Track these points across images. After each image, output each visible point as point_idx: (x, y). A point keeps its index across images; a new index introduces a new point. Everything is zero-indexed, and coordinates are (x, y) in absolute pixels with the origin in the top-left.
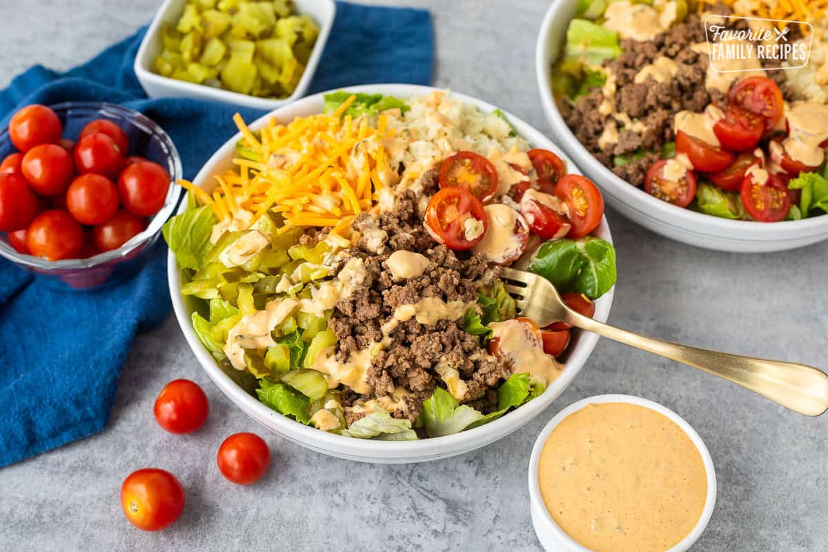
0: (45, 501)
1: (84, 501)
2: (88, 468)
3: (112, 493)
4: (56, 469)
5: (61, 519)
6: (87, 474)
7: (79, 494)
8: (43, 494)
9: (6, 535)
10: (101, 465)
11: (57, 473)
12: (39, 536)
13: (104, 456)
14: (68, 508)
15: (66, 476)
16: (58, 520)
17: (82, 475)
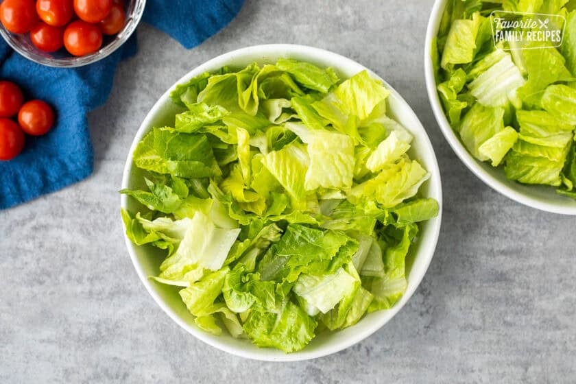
0: (99, 320)
1: (125, 316)
2: (121, 292)
3: (142, 306)
4: (100, 297)
5: (114, 331)
6: (122, 296)
7: (121, 312)
8: (97, 316)
9: (82, 350)
10: (129, 288)
11: (102, 300)
12: (103, 346)
13: (130, 281)
14: (116, 323)
15: (109, 300)
16: (112, 332)
17: (119, 298)
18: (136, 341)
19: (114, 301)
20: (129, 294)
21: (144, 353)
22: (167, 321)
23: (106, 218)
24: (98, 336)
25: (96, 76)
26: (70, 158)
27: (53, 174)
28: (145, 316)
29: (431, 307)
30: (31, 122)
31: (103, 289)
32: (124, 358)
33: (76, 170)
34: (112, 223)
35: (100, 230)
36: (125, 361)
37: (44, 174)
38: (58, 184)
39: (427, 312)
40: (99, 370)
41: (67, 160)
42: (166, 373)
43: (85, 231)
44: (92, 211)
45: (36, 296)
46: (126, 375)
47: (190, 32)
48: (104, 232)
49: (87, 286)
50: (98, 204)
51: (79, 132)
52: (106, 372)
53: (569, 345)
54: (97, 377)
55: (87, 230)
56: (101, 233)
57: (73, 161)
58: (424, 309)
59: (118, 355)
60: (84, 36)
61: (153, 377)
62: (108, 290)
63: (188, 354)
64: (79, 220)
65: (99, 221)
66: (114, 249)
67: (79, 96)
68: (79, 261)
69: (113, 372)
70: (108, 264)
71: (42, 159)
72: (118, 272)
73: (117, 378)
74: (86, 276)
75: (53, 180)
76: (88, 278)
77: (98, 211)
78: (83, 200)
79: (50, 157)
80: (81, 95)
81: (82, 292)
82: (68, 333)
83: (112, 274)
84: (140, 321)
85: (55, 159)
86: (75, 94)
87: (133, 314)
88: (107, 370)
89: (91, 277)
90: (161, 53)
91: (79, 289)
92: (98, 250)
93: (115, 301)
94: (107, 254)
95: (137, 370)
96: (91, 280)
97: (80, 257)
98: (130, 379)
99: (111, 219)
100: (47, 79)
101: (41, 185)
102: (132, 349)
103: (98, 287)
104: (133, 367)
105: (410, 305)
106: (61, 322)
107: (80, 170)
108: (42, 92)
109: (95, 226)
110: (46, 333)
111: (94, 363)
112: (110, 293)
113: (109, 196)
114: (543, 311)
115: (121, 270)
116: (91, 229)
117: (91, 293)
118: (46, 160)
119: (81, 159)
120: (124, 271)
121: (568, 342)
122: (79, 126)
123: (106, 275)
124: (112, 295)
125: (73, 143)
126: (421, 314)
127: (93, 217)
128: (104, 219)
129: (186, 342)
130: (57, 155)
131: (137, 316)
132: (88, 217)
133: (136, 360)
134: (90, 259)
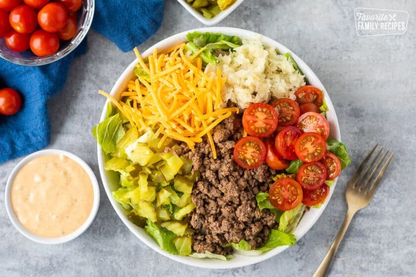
0: (52, 255)
5: (62, 263)
12: (54, 274)
14: (65, 257)
16: (61, 265)
18: (79, 272)
24: (51, 267)
25: (54, 72)
26: (33, 133)
27: (19, 144)
29: (304, 255)
30: (3, 105)
33: (37, 142)
37: (12, 144)
38: (23, 152)
39: (301, 258)
41: (30, 134)
45: (5, 235)
47: (126, 40)
51: (40, 114)
57: (34, 135)
58: (299, 256)
60: (45, 42)
67: (40, 86)
71: (11, 132)
75: (19, 149)
79: (18, 131)
80: (42, 86)
82: (28, 264)
84: (82, 257)
85: (21, 133)
86: (38, 85)
87: (77, 251)
90: (105, 52)
100: (17, 72)
101: (10, 153)
105: (288, 252)
106: (23, 255)
107: (40, 142)
108: (13, 82)
110: (12, 263)
114: (390, 261)
118: (15, 133)
119: (41, 134)
122: (40, 110)
125: (35, 122)
126: (297, 260)
130: (23, 130)
131: (81, 253)
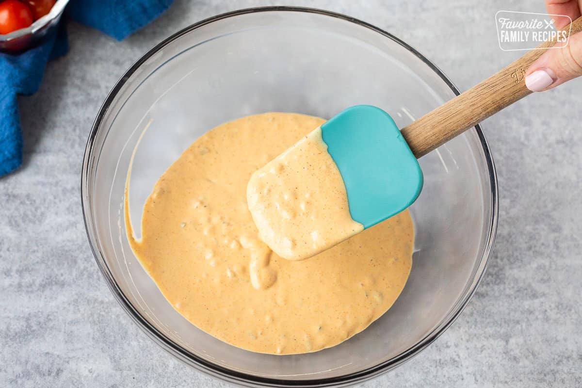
18: (70, 334)
19: (45, 293)
20: (63, 285)
21: (79, 346)
22: (104, 311)
23: (36, 209)
24: (28, 330)
28: (80, 307)
31: (34, 281)
32: (56, 353)
34: (42, 214)
35: (30, 221)
36: (58, 356)
40: (29, 367)
42: (104, 366)
43: (14, 223)
44: (22, 203)
46: (59, 372)
48: (34, 223)
49: (15, 279)
50: (28, 196)
52: (37, 368)
53: (549, 313)
54: (27, 375)
55: (16, 222)
56: (31, 225)
59: (51, 350)
61: (90, 371)
62: (38, 282)
63: (129, 344)
64: (7, 213)
65: (29, 213)
66: (46, 239)
68: (8, 253)
69: (45, 368)
70: (39, 255)
72: (49, 263)
73: (49, 375)
74: (15, 268)
76: (17, 271)
77: (28, 202)
78: (12, 192)
81: (11, 285)
83: (43, 266)
84: (74, 312)
87: (66, 305)
88: (38, 367)
89: (21, 268)
91: (7, 282)
92: (28, 242)
93: (47, 292)
94: (38, 246)
95: (73, 365)
96: (20, 272)
97: (8, 250)
98: (64, 376)
99: (43, 209)
102: (66, 342)
103: (27, 279)
104: (68, 362)
107: (8, 160)
109: (25, 217)
111: (23, 360)
112: (41, 285)
113: (39, 187)
115: (53, 261)
116: (20, 221)
117: (20, 286)
119: (9, 148)
120: (56, 261)
121: (549, 311)
123: (37, 267)
124: (43, 287)
127: (22, 209)
128: (33, 210)
129: (126, 333)
131: (72, 308)
132: (17, 209)
133: (71, 355)
134: (19, 250)
